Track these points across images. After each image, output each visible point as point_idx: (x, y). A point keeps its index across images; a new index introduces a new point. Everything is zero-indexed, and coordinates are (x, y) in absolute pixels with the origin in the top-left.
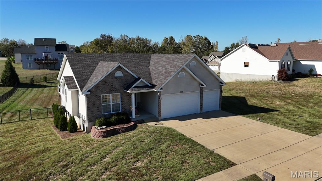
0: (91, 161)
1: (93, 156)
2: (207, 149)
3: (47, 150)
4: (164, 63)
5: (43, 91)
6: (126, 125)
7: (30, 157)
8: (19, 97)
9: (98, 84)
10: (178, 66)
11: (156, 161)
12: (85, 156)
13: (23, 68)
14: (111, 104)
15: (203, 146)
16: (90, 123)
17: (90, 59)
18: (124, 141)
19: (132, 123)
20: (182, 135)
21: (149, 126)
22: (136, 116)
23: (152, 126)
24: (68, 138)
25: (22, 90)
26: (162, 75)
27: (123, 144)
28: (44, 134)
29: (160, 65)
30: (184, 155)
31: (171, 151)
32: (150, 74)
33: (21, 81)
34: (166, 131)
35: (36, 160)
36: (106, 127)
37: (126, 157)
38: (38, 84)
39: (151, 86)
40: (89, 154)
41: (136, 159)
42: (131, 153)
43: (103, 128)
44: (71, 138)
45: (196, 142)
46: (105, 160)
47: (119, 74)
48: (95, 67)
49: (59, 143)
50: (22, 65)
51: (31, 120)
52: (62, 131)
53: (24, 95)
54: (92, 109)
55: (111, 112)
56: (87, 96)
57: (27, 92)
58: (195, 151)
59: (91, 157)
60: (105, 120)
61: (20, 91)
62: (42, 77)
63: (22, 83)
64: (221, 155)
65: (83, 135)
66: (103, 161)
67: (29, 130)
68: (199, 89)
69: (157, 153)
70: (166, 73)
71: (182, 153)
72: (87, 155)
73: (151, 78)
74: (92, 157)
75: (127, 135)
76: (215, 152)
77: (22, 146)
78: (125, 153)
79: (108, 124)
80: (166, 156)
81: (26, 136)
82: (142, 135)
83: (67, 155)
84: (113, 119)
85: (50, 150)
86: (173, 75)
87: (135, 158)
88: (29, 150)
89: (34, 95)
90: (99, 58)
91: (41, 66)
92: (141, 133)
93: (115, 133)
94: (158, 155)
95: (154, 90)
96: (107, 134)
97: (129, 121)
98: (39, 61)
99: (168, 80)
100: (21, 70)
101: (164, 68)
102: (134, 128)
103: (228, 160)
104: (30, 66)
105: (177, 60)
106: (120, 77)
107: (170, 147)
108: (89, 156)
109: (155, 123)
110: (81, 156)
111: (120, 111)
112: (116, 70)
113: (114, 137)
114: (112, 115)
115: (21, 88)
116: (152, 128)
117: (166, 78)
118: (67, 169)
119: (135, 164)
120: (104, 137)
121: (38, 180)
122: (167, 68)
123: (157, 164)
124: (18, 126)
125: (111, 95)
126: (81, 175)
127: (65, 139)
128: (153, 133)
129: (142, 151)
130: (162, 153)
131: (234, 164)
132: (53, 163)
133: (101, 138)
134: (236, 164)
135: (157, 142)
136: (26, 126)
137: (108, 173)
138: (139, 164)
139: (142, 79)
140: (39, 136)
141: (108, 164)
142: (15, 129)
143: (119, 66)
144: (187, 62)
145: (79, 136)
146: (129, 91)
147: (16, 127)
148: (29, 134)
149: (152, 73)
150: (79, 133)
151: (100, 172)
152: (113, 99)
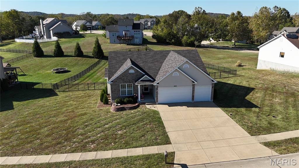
0: (99, 126)
1: (102, 122)
2: (165, 130)
3: (85, 114)
4: (171, 62)
6: (133, 105)
7: (76, 117)
8: (100, 68)
9: (118, 77)
11: (130, 132)
14: (127, 90)
15: (165, 128)
16: (113, 101)
17: (123, 56)
18: (124, 116)
19: (137, 104)
20: (160, 118)
21: (146, 108)
23: (148, 108)
25: (104, 62)
27: (122, 118)
28: (93, 102)
29: (168, 63)
30: (148, 132)
31: (143, 128)
32: (159, 69)
33: (105, 54)
34: (153, 114)
35: (77, 119)
36: (120, 104)
37: (117, 127)
39: (153, 80)
42: (122, 124)
43: (118, 105)
44: (101, 108)
45: (163, 125)
46: (106, 126)
47: (132, 71)
48: (124, 62)
49: (93, 111)
50: (109, 39)
52: (101, 102)
54: (114, 93)
55: (127, 95)
56: (111, 84)
58: (156, 131)
60: (121, 100)
64: (169, 136)
65: (108, 107)
67: (87, 98)
68: (191, 85)
69: (134, 128)
70: (165, 71)
71: (148, 130)
72: (99, 121)
75: (130, 112)
76: (168, 133)
77: (77, 109)
78: (118, 124)
79: (122, 103)
80: (137, 130)
81: (83, 103)
82: (137, 114)
83: (91, 119)
84: (125, 100)
85: (87, 114)
86: (168, 74)
87: (120, 128)
88: (78, 112)
91: (122, 41)
92: (138, 112)
93: (123, 109)
94: (133, 129)
95: (153, 84)
96: (118, 110)
97: (135, 102)
98: (120, 37)
99: (164, 78)
100: (109, 44)
103: (170, 140)
105: (177, 62)
107: (145, 125)
109: (151, 106)
110: (97, 121)
111: (133, 95)
112: (129, 69)
113: (122, 112)
114: (127, 97)
115: (104, 60)
116: (147, 109)
117: (163, 77)
118: (86, 127)
119: (118, 132)
120: (116, 111)
121: (72, 130)
122: (169, 67)
123: (128, 134)
124: (85, 94)
125: (126, 84)
126: (90, 132)
127: (98, 108)
128: (145, 113)
129: (128, 124)
130: (137, 128)
131: (170, 143)
132: (83, 122)
133: (114, 111)
134: (171, 144)
135: (141, 120)
136: (88, 94)
137: (102, 134)
138: (120, 132)
139: (146, 76)
140: (89, 103)
141: (106, 129)
142: (82, 96)
143: (132, 66)
144: (181, 65)
145: (106, 107)
146: (136, 84)
147: (83, 95)
148: (86, 101)
149: (161, 69)
150: (108, 105)
151: (99, 132)
152: (127, 87)
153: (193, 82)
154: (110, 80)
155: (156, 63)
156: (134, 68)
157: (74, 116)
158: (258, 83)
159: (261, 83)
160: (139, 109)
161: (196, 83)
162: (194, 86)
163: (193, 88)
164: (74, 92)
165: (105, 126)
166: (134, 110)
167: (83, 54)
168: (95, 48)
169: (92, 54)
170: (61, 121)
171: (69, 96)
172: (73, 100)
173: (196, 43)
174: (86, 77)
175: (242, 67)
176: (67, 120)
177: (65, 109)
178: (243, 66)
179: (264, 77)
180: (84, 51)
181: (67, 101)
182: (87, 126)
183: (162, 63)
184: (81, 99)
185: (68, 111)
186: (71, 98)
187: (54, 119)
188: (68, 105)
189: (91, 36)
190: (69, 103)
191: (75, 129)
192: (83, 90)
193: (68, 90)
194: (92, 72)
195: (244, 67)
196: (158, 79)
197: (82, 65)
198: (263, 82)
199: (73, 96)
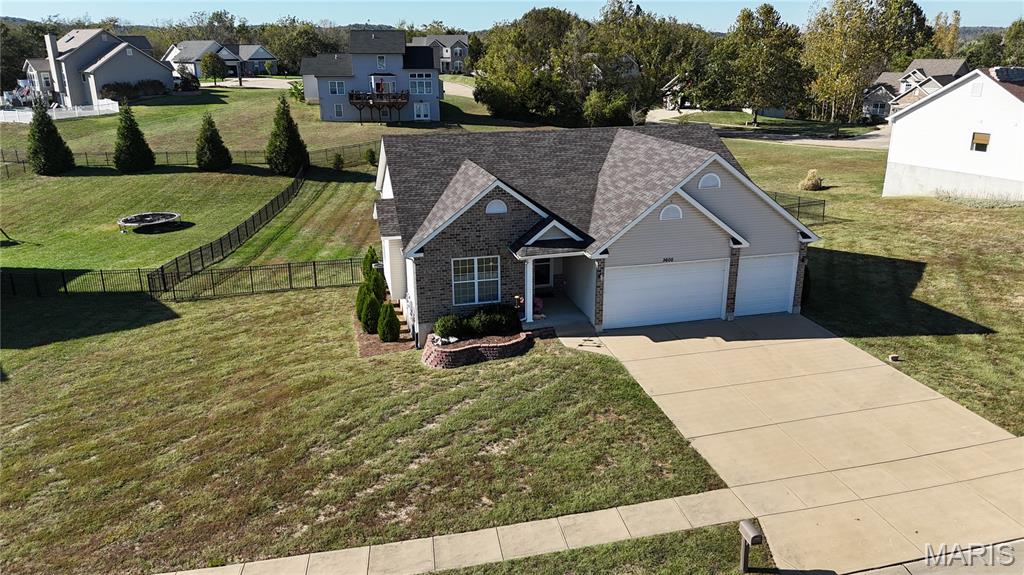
0: (399, 427)
1: (408, 412)
2: (677, 433)
3: (322, 383)
4: (637, 170)
5: (362, 192)
6: (507, 338)
7: (286, 395)
8: (304, 209)
9: (443, 232)
10: (663, 187)
11: (538, 446)
12: (393, 410)
13: (323, 119)
14: (476, 281)
15: (670, 424)
16: (425, 326)
17: (443, 151)
18: (488, 383)
19: (523, 336)
20: (635, 385)
21: (562, 349)
23: (570, 350)
24: (372, 358)
25: (314, 189)
26: (618, 208)
27: (481, 390)
28: (330, 335)
29: (623, 175)
30: (610, 441)
31: (585, 426)
32: (592, 198)
33: (314, 160)
34: (598, 370)
35: (296, 405)
36: (456, 339)
37: (476, 428)
38: (353, 169)
39: (581, 239)
40: (400, 407)
41: (495, 436)
42: (491, 417)
43: (450, 343)
44: (378, 357)
45: (659, 411)
46: (431, 426)
47: (497, 207)
48: (451, 175)
49: (351, 369)
50: (318, 107)
51: (316, 287)
52: (369, 333)
53: (317, 203)
54: (429, 293)
55: (477, 302)
56: (417, 262)
57: (326, 194)
58: (643, 436)
59: (403, 414)
60: (458, 322)
61: (310, 187)
62: (365, 149)
63: (315, 167)
64: (704, 456)
65: (405, 353)
66: (425, 428)
67: (301, 320)
68: (727, 252)
69: (547, 428)
70: (629, 204)
71: (608, 437)
72: (395, 409)
73: (590, 212)
74: (405, 417)
75: (503, 365)
76: (693, 444)
77: (277, 365)
78: (477, 416)
79: (464, 333)
80: (565, 439)
81: (292, 339)
82: (536, 371)
83: (357, 402)
84: (476, 322)
85: (328, 384)
86: (643, 213)
87: (493, 432)
88: (289, 378)
89: (340, 206)
91: (366, 112)
92: (536, 366)
93: (474, 357)
94: (548, 434)
95: (586, 254)
96: (455, 360)
97: (516, 328)
98: (360, 99)
99: (628, 228)
100: (318, 124)
101: (629, 187)
102: (525, 347)
103: (713, 471)
104: (339, 114)
105: (667, 165)
106: (499, 216)
107: (587, 414)
108: (399, 412)
109: (580, 340)
110: (384, 409)
111: (499, 301)
112: (489, 197)
113: (470, 369)
114: (478, 309)
115: (311, 182)
116: (569, 354)
117: (622, 222)
118: (348, 437)
119: (488, 448)
120: (447, 366)
121: (290, 453)
122: (636, 188)
123: (535, 455)
124: (283, 304)
125: (476, 259)
126: (371, 455)
127: (366, 359)
128: (565, 368)
129: (517, 416)
130: (560, 428)
131: (720, 485)
132: (327, 417)
133: (439, 368)
134: (726, 486)
135: (562, 396)
136: (299, 307)
137: (424, 460)
138: (496, 450)
139: (555, 223)
140: (319, 340)
141: (433, 437)
142: (276, 313)
143: (498, 187)
144: (691, 176)
145: (396, 354)
146: (518, 256)
147: (279, 309)
148: (300, 332)
149: (598, 197)
150: (402, 345)
151: (411, 454)
152: (480, 269)
153: (736, 242)
154: (411, 244)
155: (573, 176)
156: (505, 193)
157: (276, 392)
158: (914, 242)
159: (926, 243)
160: (533, 355)
161: (745, 244)
162: (735, 256)
163: (734, 265)
164: (238, 301)
165: (423, 426)
166: (518, 359)
167: (230, 159)
168: (275, 135)
169: (262, 159)
170: (231, 417)
171: (224, 317)
172: (246, 331)
173: (634, 114)
174: (258, 243)
175: (825, 192)
176: (255, 410)
177: (225, 367)
178: (828, 188)
179: (928, 223)
180: (236, 146)
181: (222, 334)
182: (347, 430)
183: (594, 174)
184: (278, 327)
185: (244, 374)
186: (237, 323)
187: (196, 408)
188: (233, 352)
189: (246, 97)
190: (233, 343)
191: (302, 445)
192: (273, 292)
193: (209, 293)
194: (276, 223)
195: (830, 190)
196: (605, 234)
197: (233, 201)
198: (929, 239)
199: (239, 315)
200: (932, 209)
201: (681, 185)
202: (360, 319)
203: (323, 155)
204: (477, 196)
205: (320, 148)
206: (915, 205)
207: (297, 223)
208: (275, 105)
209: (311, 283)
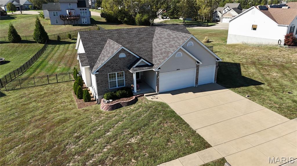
1: (99, 129)
2: (191, 128)
3: (66, 120)
4: (165, 41)
5: (68, 48)
6: (129, 99)
7: (54, 126)
8: (49, 54)
9: (105, 65)
10: (176, 47)
11: (147, 138)
12: (94, 128)
13: (52, 24)
14: (117, 80)
15: (188, 125)
16: (100, 96)
17: (100, 36)
18: (125, 115)
19: (134, 97)
20: (174, 112)
21: (148, 101)
22: (138, 90)
23: (150, 101)
24: (83, 109)
25: (51, 48)
26: (161, 54)
27: (124, 118)
28: (66, 100)
29: (161, 42)
30: (170, 133)
31: (161, 129)
32: (152, 51)
33: (50, 38)
34: (160, 107)
35: (58, 129)
36: (112, 100)
37: (125, 133)
38: (64, 40)
39: (151, 65)
40: (96, 127)
41: (132, 135)
42: (129, 128)
43: (110, 102)
45: (184, 121)
46: (108, 134)
47: (122, 55)
48: (104, 44)
49: (76, 113)
50: (50, 20)
51: (58, 83)
52: (80, 99)
53: (53, 52)
54: (101, 85)
55: (117, 87)
56: (96, 75)
57: (56, 49)
58: (180, 130)
59: (98, 130)
60: (112, 95)
61: (50, 47)
62: (67, 34)
63: (51, 40)
64: (201, 136)
65: (94, 106)
66: (107, 135)
67: (54, 95)
68: (195, 66)
69: (149, 130)
70: (165, 52)
71: (170, 132)
73: (152, 55)
74: (99, 131)
75: (129, 108)
76: (197, 132)
77: (48, 114)
78: (124, 128)
79: (114, 98)
80: (156, 134)
81: (52, 103)
82: (141, 109)
83: (80, 126)
84: (118, 94)
85: (69, 120)
86: (170, 55)
87: (131, 134)
88: (54, 118)
89: (61, 53)
90: (108, 35)
91: (66, 22)
92: (140, 108)
93: (119, 106)
94: (150, 133)
95: (153, 69)
96: (113, 108)
97: (131, 95)
98: (63, 17)
99: (166, 60)
100: (50, 26)
101: (164, 47)
102: (135, 101)
103: (206, 141)
104: (57, 22)
105: (176, 39)
106: (123, 58)
107: (161, 124)
108: (96, 129)
110: (91, 128)
111: (125, 86)
112: (120, 52)
113: (118, 110)
114: (118, 89)
115: (50, 45)
118: (79, 141)
119: (130, 140)
120: (110, 110)
121: (59, 149)
123: (147, 141)
124: (47, 90)
125: (116, 73)
126: (89, 147)
127: (81, 109)
128: (150, 108)
129: (138, 127)
130: (153, 130)
131: (209, 146)
132: (70, 133)
133: (107, 111)
134: (211, 146)
135: (151, 118)
136: (53, 90)
137: (109, 147)
138: (133, 140)
139: (142, 60)
140: (62, 103)
141: (110, 138)
142: (45, 93)
143: (122, 49)
144: (185, 43)
145: (91, 107)
146: (131, 71)
147: (46, 91)
148: (55, 100)
149: (153, 50)
150: (92, 103)
151: (103, 145)
152: (118, 76)
153: (198, 63)
155: (144, 43)
156: (125, 50)
157: (50, 125)
160: (138, 104)
161: (201, 63)
162: (198, 67)
163: (198, 70)
164: (30, 89)
165: (106, 134)
166: (133, 105)
167: (21, 39)
168: (36, 30)
169: (32, 38)
170: (33, 137)
171: (26, 96)
172: (35, 101)
173: (151, 21)
174: (34, 67)
175: (210, 43)
176: (43, 133)
177: (29, 116)
180: (22, 34)
181: (26, 103)
182: (78, 138)
183: (151, 42)
184: (46, 99)
185: (36, 118)
186: (31, 98)
187: (20, 133)
188: (31, 110)
189: (24, 17)
190: (31, 106)
191: (63, 145)
192: (42, 85)
193: (19, 87)
194: (40, 60)
195: (212, 42)
197: (23, 53)
198: (244, 57)
199: (31, 95)
200: (242, 47)
201: (182, 46)
202: (76, 94)
203: (53, 36)
204: (115, 52)
205: (51, 34)
206: (237, 46)
207: (47, 60)
208: (35, 20)
209: (56, 81)
